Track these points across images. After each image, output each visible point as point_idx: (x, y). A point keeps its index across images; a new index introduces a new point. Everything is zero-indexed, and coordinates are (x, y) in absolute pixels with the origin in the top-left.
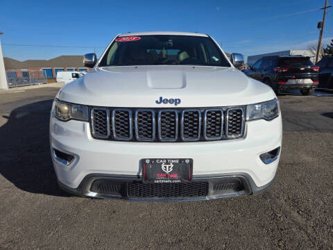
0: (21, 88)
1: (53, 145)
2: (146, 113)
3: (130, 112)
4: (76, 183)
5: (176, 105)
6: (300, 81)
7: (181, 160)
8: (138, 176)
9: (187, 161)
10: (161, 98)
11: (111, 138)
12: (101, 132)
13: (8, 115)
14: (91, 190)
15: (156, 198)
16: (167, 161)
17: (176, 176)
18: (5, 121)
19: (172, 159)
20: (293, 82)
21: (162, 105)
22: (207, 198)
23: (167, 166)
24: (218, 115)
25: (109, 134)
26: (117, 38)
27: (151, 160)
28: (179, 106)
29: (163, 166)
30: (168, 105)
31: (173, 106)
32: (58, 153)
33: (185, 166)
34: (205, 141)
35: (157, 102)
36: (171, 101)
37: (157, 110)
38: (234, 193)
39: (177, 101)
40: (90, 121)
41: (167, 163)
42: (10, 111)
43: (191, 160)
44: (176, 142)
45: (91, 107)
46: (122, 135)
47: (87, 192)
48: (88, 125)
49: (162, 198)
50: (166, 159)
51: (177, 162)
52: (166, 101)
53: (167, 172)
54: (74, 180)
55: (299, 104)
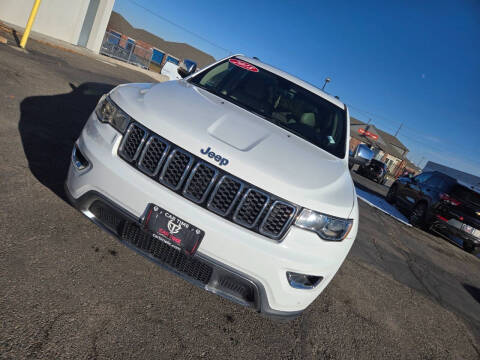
0: (113, 61)
1: (78, 142)
2: (184, 156)
3: (169, 147)
4: (79, 192)
5: (220, 164)
6: (469, 228)
7: (191, 226)
8: (140, 219)
9: (198, 232)
10: (209, 149)
11: (134, 164)
12: (128, 153)
13: (76, 85)
14: (90, 209)
15: (151, 256)
16: (177, 220)
17: (179, 241)
18: (69, 90)
19: (182, 220)
20: (458, 225)
21: (205, 157)
22: (207, 288)
23: (175, 225)
24: (262, 200)
25: (135, 159)
26: (234, 58)
27: (160, 209)
28: (223, 167)
29: (170, 223)
30: (212, 161)
31: (217, 164)
32: (78, 152)
33: (193, 236)
34: (232, 221)
35: (202, 151)
36: (218, 158)
37: (198, 159)
38: (241, 300)
39: (224, 162)
40: (124, 135)
41: (175, 222)
42: (81, 82)
43: (202, 234)
44: (199, 205)
45: (133, 121)
46: (148, 167)
47: (85, 209)
48: (120, 137)
49: (157, 259)
50: (177, 218)
51: (187, 226)
52: (212, 155)
53: (172, 232)
54: (77, 188)
55: (448, 257)
